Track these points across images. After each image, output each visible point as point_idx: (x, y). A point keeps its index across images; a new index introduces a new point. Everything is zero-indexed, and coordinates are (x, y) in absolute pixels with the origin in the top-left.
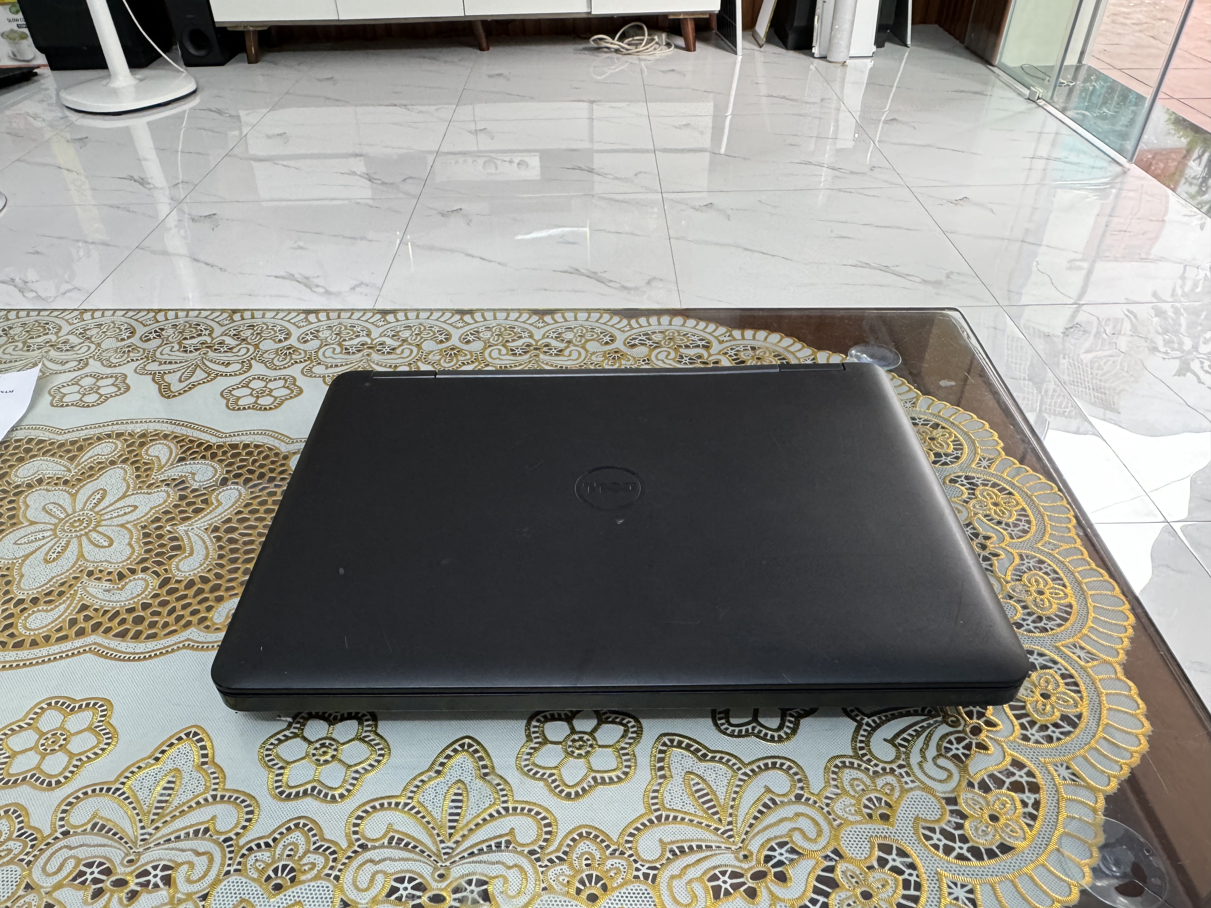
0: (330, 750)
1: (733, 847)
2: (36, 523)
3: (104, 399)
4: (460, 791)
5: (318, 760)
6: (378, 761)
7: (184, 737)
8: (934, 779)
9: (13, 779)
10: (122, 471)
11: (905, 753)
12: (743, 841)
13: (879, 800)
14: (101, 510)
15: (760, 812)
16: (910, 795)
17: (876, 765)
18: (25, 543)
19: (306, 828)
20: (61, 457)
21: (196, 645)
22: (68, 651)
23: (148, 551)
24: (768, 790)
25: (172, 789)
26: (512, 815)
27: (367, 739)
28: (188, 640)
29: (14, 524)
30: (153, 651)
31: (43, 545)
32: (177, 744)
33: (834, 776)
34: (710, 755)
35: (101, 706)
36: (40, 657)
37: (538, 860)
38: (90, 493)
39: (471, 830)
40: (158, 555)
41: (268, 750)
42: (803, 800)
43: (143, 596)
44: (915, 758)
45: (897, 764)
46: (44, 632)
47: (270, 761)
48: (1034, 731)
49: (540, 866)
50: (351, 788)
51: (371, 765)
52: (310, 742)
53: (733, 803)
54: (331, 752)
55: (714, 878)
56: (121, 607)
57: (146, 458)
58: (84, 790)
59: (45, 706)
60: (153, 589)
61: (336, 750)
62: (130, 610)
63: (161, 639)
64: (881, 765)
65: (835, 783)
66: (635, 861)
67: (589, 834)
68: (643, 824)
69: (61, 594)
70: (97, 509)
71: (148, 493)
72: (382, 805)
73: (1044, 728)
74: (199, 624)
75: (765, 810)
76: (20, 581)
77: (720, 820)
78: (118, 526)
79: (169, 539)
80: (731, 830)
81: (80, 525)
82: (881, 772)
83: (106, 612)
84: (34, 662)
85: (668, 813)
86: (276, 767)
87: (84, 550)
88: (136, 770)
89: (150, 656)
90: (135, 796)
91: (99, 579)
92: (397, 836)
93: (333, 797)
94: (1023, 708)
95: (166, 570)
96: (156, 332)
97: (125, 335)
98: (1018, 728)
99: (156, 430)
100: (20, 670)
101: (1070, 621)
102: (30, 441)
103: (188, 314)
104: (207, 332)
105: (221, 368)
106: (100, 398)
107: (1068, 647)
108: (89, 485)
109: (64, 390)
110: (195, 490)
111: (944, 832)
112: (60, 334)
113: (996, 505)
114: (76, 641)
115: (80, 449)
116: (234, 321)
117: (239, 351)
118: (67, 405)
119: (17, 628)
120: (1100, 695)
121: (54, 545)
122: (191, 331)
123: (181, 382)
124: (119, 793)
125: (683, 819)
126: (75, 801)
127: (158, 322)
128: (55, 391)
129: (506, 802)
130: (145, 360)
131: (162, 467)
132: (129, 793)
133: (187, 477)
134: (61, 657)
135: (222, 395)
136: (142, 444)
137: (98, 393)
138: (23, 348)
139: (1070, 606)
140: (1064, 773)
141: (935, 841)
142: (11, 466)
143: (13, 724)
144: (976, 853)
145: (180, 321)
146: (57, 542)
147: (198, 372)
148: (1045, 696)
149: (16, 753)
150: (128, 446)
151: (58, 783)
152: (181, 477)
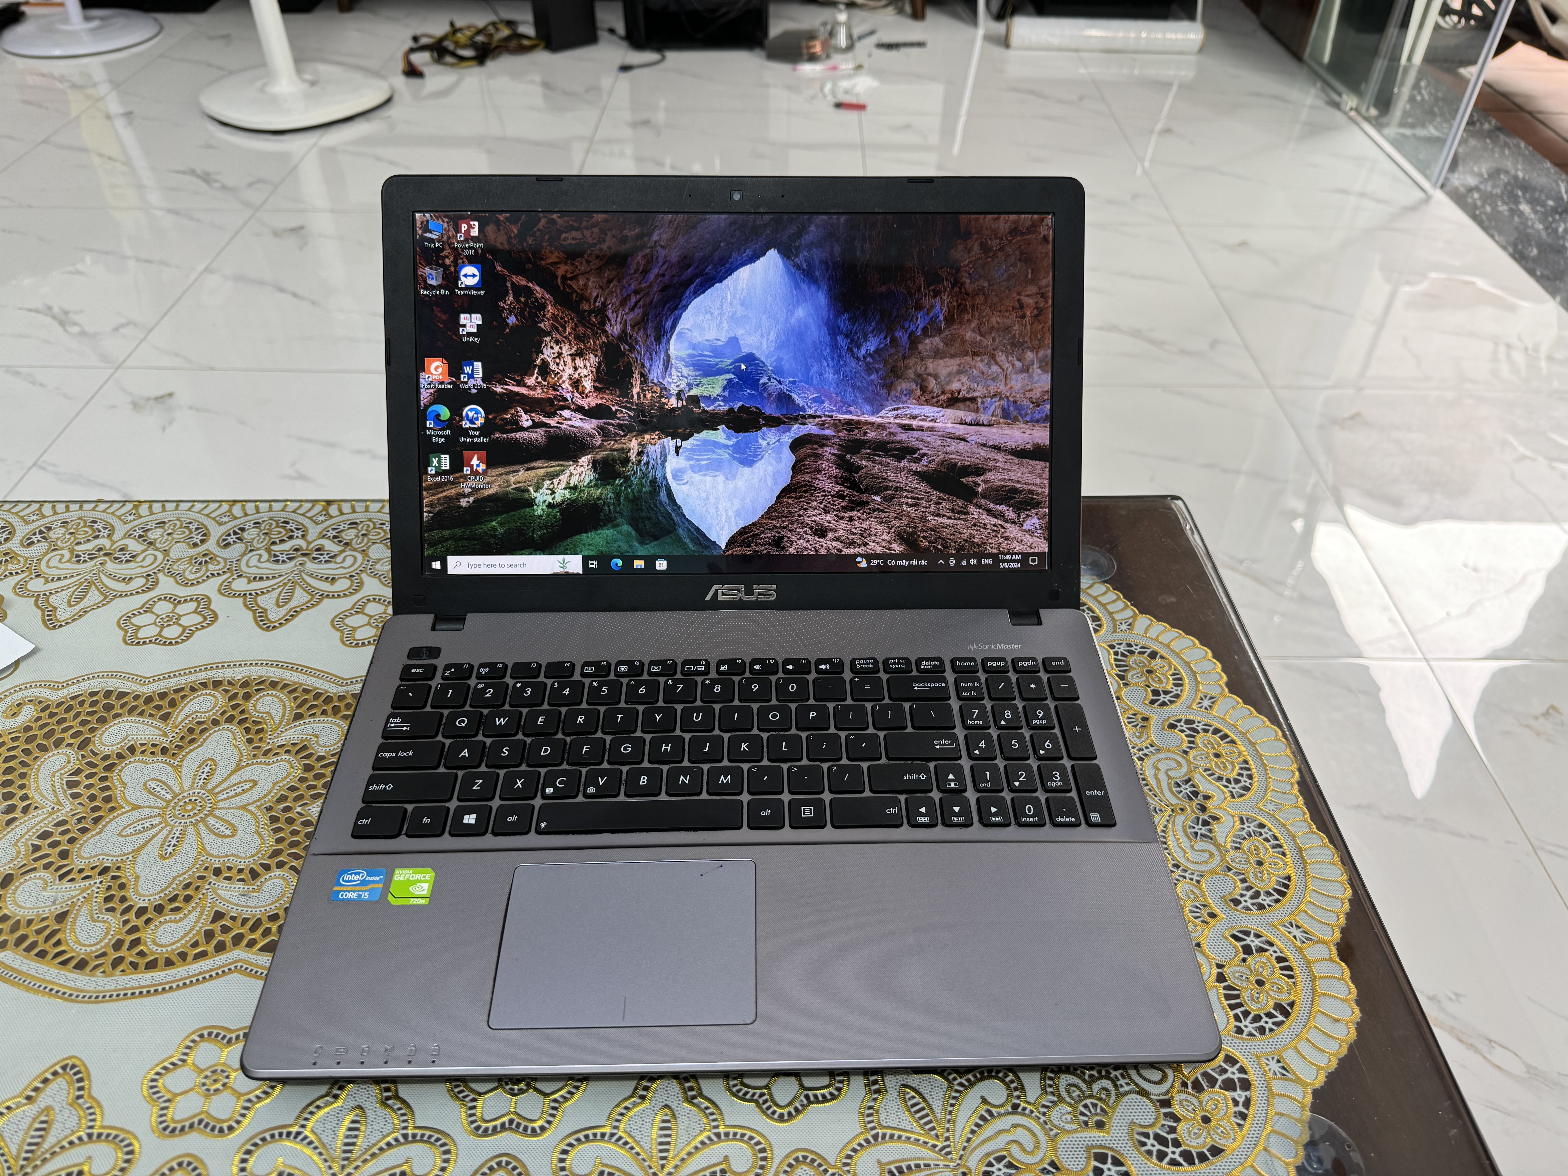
1: (952, 1164)
2: (139, 807)
3: (187, 634)
4: (667, 1118)
8: (1150, 1081)
9: (179, 1126)
10: (229, 734)
12: (960, 1158)
13: (1095, 1105)
14: (214, 788)
15: (978, 1125)
16: (1126, 1099)
17: (1092, 1068)
18: (132, 834)
19: (510, 1167)
20: (151, 715)
22: (211, 970)
23: (279, 841)
24: (984, 1101)
25: (358, 1129)
26: (724, 1141)
29: (113, 809)
31: (154, 836)
33: (1051, 1082)
36: (180, 980)
38: (197, 764)
39: (683, 1160)
40: (293, 845)
42: (1020, 1110)
43: (284, 898)
46: (178, 947)
47: (460, 1092)
48: (1247, 1023)
50: (551, 1119)
51: (570, 1092)
53: (949, 1117)
56: (262, 914)
57: (255, 716)
58: (262, 1136)
59: (198, 1039)
62: (273, 918)
64: (1097, 1068)
65: (1051, 1089)
67: (805, 1158)
68: (860, 1145)
69: (188, 899)
70: (209, 787)
71: (265, 763)
72: (587, 1137)
73: (1257, 1018)
75: (981, 1123)
76: (136, 884)
77: (937, 1136)
78: (239, 808)
79: (303, 823)
80: (949, 1146)
81: (194, 808)
82: (1097, 1075)
83: (245, 921)
84: (174, 985)
85: (884, 1131)
86: (467, 1099)
87: (206, 841)
88: (314, 1110)
90: (319, 1139)
91: (228, 878)
92: (607, 1170)
93: (534, 1130)
94: (1237, 997)
96: (235, 533)
97: (197, 539)
98: (1232, 1019)
99: (260, 677)
100: (160, 997)
101: (1288, 896)
102: (108, 694)
103: (271, 506)
104: (300, 533)
105: (325, 586)
106: (183, 632)
107: (1285, 926)
108: (194, 754)
109: (136, 621)
110: (321, 758)
111: (1157, 1137)
112: (115, 537)
113: (1217, 756)
114: (217, 958)
115: (173, 704)
116: (331, 517)
117: (344, 560)
118: (144, 643)
119: (145, 944)
120: (1313, 979)
121: (168, 836)
122: (280, 533)
123: (279, 606)
124: (300, 1137)
125: (900, 1137)
126: (253, 1148)
127: (236, 518)
128: (125, 622)
129: (716, 1127)
130: (228, 575)
131: (277, 728)
132: (312, 1137)
133: (309, 740)
134: (204, 978)
135: (333, 626)
136: (247, 697)
137: (180, 625)
138: (71, 558)
139: (1289, 878)
140: (1275, 1067)
141: (1149, 1147)
142: (92, 730)
143: (165, 1061)
144: (1188, 1157)
145: (264, 517)
146: (170, 832)
147: (299, 591)
148: (1260, 983)
149: (176, 1095)
150: (230, 699)
151: (231, 1128)
152: (302, 740)
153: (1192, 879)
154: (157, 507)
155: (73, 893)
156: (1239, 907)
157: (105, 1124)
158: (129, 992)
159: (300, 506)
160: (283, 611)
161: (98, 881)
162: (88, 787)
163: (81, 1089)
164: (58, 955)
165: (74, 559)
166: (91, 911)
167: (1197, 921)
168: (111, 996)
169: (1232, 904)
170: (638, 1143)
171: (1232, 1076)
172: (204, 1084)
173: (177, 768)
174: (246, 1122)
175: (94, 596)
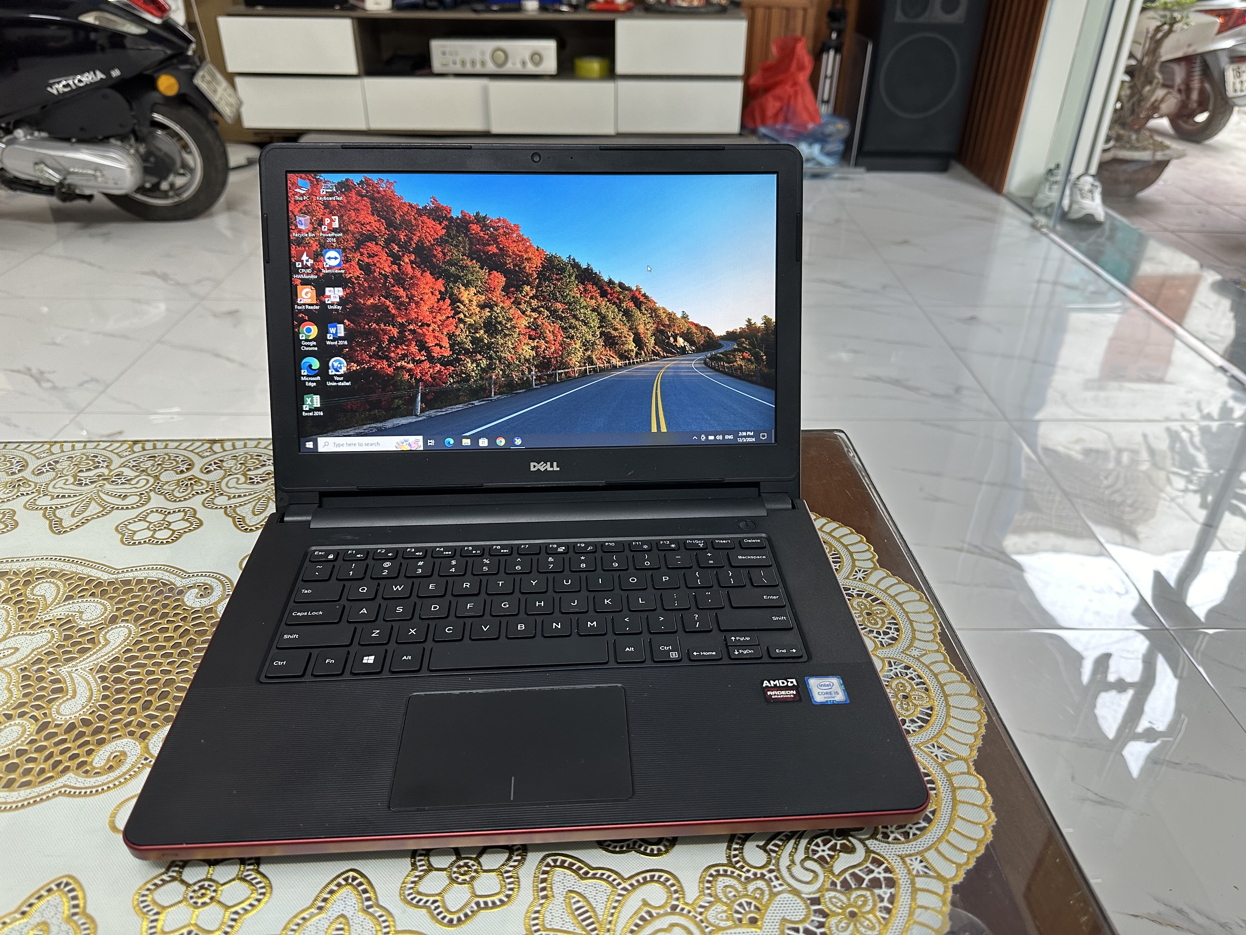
0: (208, 892)
4: (341, 926)
5: (196, 903)
6: (259, 900)
7: (55, 888)
8: (801, 882)
10: (4, 612)
11: (775, 857)
13: (749, 904)
15: (637, 925)
16: (778, 898)
17: (748, 871)
21: (73, 791)
23: (26, 695)
24: (645, 903)
27: (248, 878)
28: (64, 786)
30: (26, 799)
32: (47, 896)
33: (709, 885)
34: (592, 872)
40: (38, 698)
41: (143, 896)
42: (678, 910)
43: (19, 742)
44: (785, 861)
45: (767, 869)
47: (144, 907)
50: (229, 930)
51: (251, 905)
52: (188, 885)
53: (610, 919)
54: (210, 894)
57: (31, 598)
60: (30, 735)
61: (215, 891)
63: (35, 786)
64: (753, 870)
65: (708, 891)
71: (30, 634)
74: (77, 769)
75: (641, 923)
82: (752, 877)
85: (548, 932)
86: (151, 913)
89: (23, 805)
95: (45, 714)
96: (50, 464)
97: (16, 469)
113: (869, 614)
120: (954, 790)
123: (73, 515)
127: (53, 454)
130: (36, 494)
131: (48, 607)
133: (73, 616)
135: (117, 529)
136: (27, 583)
139: (931, 709)
140: (917, 866)
145: (77, 453)
147: (93, 505)
150: (12, 586)
171: (878, 876)
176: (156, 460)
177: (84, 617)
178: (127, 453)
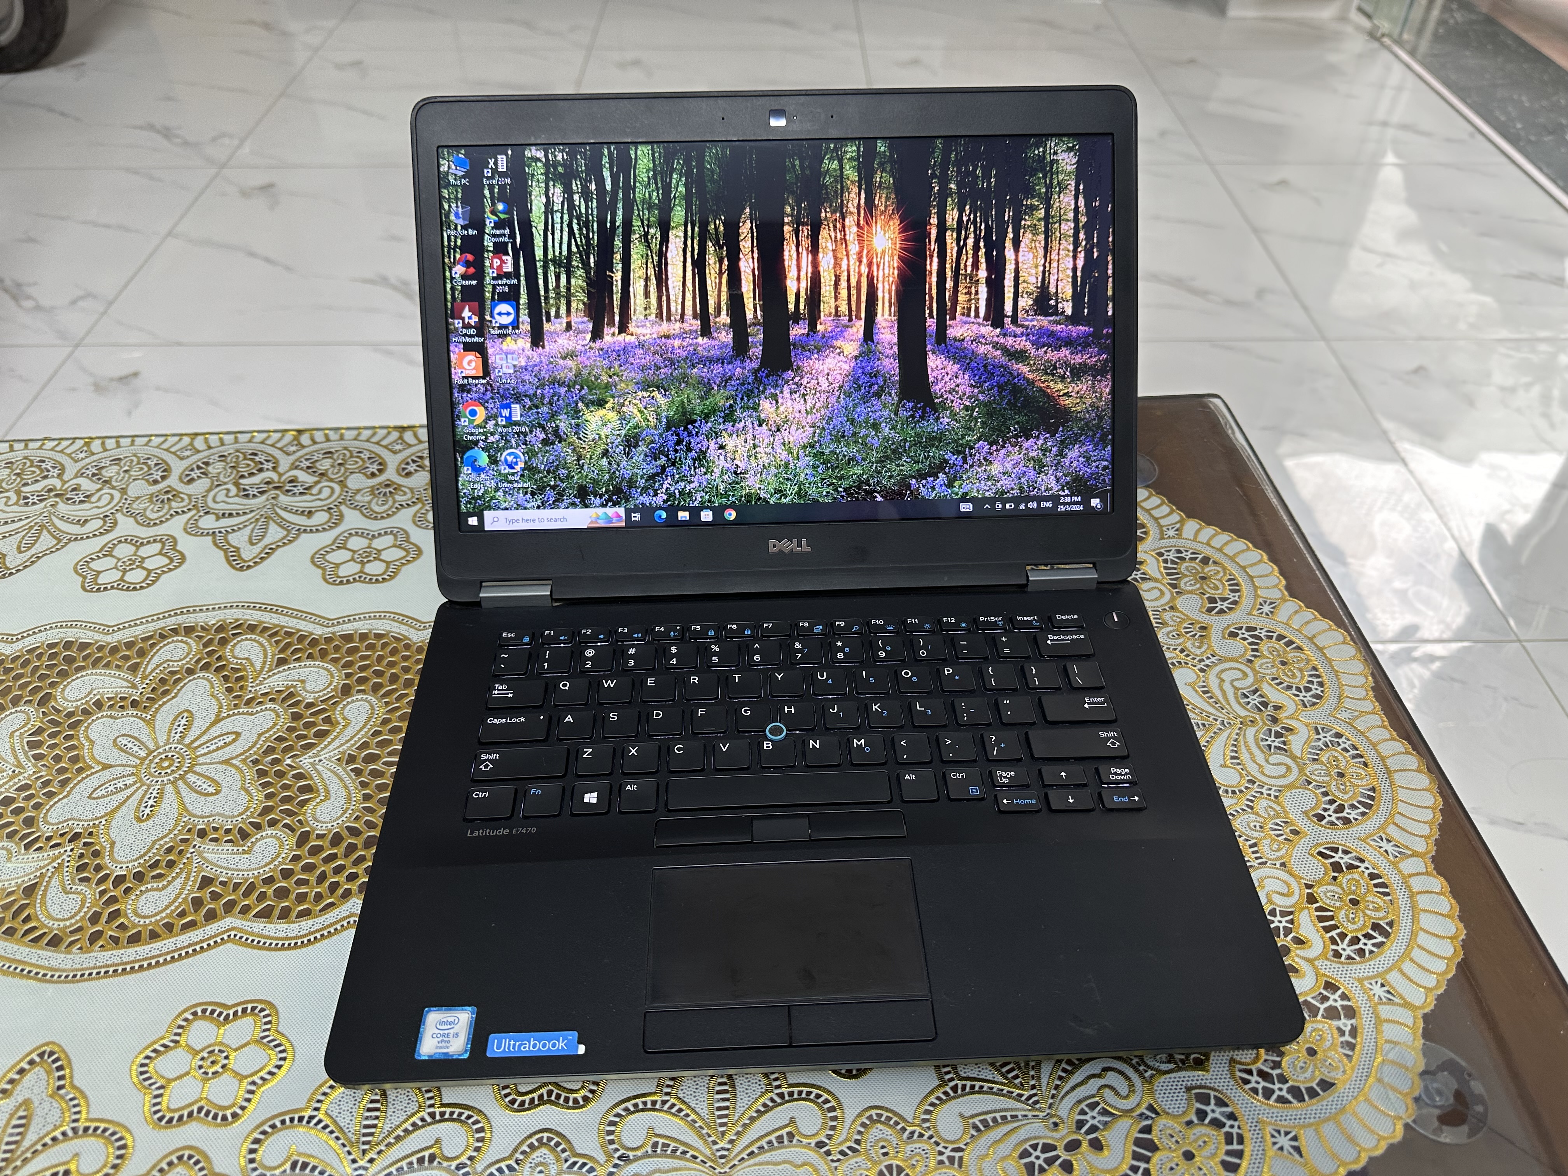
1: (1041, 1115)
2: (111, 766)
3: (153, 578)
9: (176, 1116)
10: (206, 682)
12: (1050, 1107)
14: (193, 742)
15: (1065, 1071)
18: (103, 796)
19: (552, 1143)
20: (118, 667)
22: (202, 941)
23: (269, 796)
25: (377, 1109)
26: (789, 1101)
28: (352, 914)
29: (80, 770)
30: (311, 933)
31: (128, 798)
35: (262, 1010)
36: (168, 953)
37: (828, 1153)
38: (172, 717)
39: (745, 1125)
40: (284, 800)
43: (280, 860)
46: (163, 918)
48: (1345, 946)
49: (832, 1161)
50: (594, 1087)
53: (1033, 1063)
55: (1025, 1154)
56: (255, 878)
57: (234, 663)
58: (271, 1123)
59: (191, 1017)
60: (291, 850)
62: (269, 881)
63: (317, 916)
66: (937, 1144)
67: (880, 1116)
68: (938, 1098)
69: (171, 864)
70: (187, 741)
71: (247, 713)
72: (636, 1105)
73: (1355, 940)
74: (360, 892)
75: (1069, 1068)
76: (111, 851)
77: (1022, 1084)
78: (222, 763)
79: (294, 776)
80: (1036, 1095)
81: (171, 765)
83: (237, 886)
84: (161, 960)
85: (964, 1082)
87: (186, 800)
88: (328, 1091)
89: (309, 940)
90: (335, 1122)
91: (215, 840)
92: (661, 1141)
93: (576, 1101)
94: (1332, 918)
95: (299, 821)
96: (199, 468)
97: (157, 475)
98: (1328, 942)
99: (237, 620)
100: (145, 973)
101: (1374, 808)
102: (68, 645)
103: (236, 438)
104: (270, 465)
105: (302, 520)
106: (148, 576)
107: (1375, 840)
108: (168, 706)
109: (96, 565)
110: (310, 705)
111: (1262, 1074)
112: (66, 477)
113: (1284, 663)
114: (208, 928)
115: (142, 653)
116: (303, 447)
117: (320, 492)
118: (106, 589)
119: (126, 916)
120: (1412, 895)
121: (143, 796)
122: (248, 465)
123: (252, 544)
124: (314, 1121)
125: (981, 1087)
126: (262, 1137)
127: (198, 451)
128: (82, 568)
129: (779, 1087)
130: (194, 512)
131: (259, 675)
132: (327, 1121)
133: (295, 687)
134: (194, 950)
135: (313, 562)
136: (223, 642)
137: (144, 568)
138: (18, 500)
139: (1373, 789)
140: (1378, 991)
141: (1253, 1085)
142: (53, 685)
143: (154, 1043)
144: (1296, 1092)
145: (229, 449)
146: (146, 792)
147: (273, 527)
148: (1354, 902)
149: (170, 1081)
150: (205, 645)
151: (235, 1115)
152: (288, 688)
153: (1269, 795)
154: (111, 443)
155: (42, 864)
156: (1323, 823)
157: (91, 1116)
158: (111, 970)
159: (269, 437)
160: (257, 549)
161: (69, 849)
162: (52, 747)
163: (60, 1078)
164: (27, 932)
165: (22, 502)
166: (62, 882)
167: (1280, 838)
168: (90, 974)
169: (1315, 820)
170: (693, 1110)
171: (1334, 1004)
172: (200, 1067)
173: (150, 723)
174: (251, 1107)
175: (46, 541)
176: (335, 456)
177: (308, 688)
178: (294, 448)
